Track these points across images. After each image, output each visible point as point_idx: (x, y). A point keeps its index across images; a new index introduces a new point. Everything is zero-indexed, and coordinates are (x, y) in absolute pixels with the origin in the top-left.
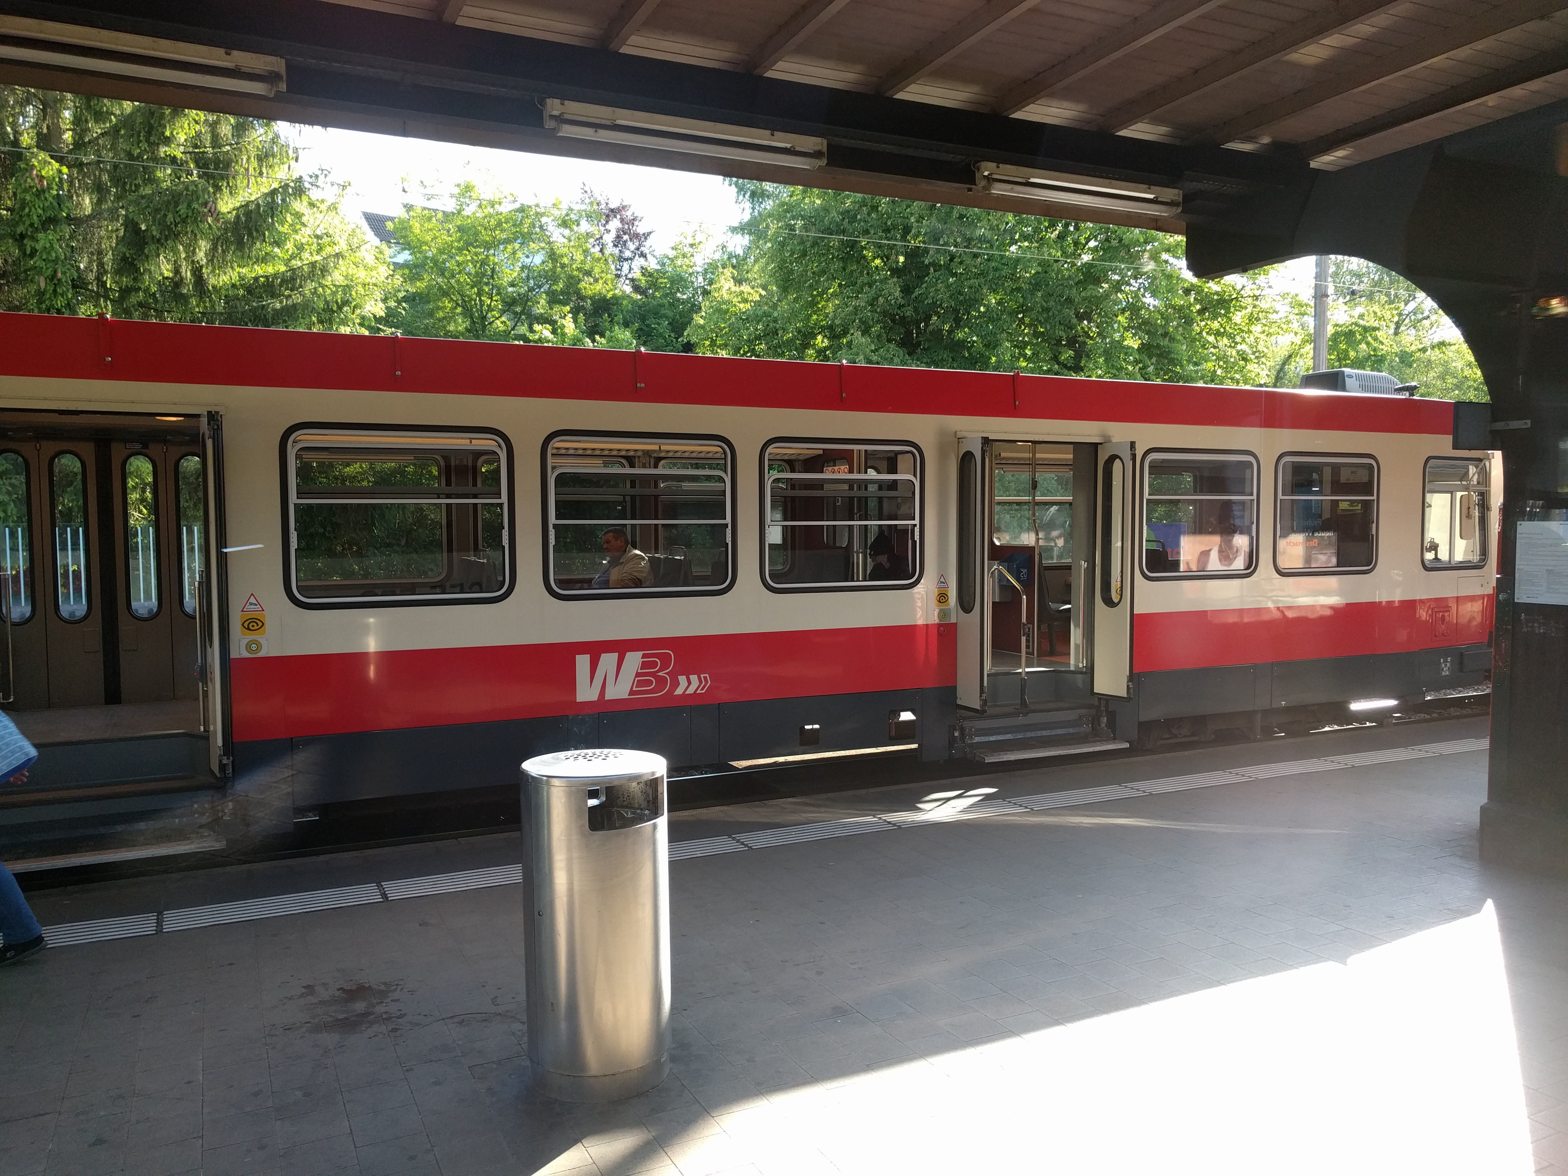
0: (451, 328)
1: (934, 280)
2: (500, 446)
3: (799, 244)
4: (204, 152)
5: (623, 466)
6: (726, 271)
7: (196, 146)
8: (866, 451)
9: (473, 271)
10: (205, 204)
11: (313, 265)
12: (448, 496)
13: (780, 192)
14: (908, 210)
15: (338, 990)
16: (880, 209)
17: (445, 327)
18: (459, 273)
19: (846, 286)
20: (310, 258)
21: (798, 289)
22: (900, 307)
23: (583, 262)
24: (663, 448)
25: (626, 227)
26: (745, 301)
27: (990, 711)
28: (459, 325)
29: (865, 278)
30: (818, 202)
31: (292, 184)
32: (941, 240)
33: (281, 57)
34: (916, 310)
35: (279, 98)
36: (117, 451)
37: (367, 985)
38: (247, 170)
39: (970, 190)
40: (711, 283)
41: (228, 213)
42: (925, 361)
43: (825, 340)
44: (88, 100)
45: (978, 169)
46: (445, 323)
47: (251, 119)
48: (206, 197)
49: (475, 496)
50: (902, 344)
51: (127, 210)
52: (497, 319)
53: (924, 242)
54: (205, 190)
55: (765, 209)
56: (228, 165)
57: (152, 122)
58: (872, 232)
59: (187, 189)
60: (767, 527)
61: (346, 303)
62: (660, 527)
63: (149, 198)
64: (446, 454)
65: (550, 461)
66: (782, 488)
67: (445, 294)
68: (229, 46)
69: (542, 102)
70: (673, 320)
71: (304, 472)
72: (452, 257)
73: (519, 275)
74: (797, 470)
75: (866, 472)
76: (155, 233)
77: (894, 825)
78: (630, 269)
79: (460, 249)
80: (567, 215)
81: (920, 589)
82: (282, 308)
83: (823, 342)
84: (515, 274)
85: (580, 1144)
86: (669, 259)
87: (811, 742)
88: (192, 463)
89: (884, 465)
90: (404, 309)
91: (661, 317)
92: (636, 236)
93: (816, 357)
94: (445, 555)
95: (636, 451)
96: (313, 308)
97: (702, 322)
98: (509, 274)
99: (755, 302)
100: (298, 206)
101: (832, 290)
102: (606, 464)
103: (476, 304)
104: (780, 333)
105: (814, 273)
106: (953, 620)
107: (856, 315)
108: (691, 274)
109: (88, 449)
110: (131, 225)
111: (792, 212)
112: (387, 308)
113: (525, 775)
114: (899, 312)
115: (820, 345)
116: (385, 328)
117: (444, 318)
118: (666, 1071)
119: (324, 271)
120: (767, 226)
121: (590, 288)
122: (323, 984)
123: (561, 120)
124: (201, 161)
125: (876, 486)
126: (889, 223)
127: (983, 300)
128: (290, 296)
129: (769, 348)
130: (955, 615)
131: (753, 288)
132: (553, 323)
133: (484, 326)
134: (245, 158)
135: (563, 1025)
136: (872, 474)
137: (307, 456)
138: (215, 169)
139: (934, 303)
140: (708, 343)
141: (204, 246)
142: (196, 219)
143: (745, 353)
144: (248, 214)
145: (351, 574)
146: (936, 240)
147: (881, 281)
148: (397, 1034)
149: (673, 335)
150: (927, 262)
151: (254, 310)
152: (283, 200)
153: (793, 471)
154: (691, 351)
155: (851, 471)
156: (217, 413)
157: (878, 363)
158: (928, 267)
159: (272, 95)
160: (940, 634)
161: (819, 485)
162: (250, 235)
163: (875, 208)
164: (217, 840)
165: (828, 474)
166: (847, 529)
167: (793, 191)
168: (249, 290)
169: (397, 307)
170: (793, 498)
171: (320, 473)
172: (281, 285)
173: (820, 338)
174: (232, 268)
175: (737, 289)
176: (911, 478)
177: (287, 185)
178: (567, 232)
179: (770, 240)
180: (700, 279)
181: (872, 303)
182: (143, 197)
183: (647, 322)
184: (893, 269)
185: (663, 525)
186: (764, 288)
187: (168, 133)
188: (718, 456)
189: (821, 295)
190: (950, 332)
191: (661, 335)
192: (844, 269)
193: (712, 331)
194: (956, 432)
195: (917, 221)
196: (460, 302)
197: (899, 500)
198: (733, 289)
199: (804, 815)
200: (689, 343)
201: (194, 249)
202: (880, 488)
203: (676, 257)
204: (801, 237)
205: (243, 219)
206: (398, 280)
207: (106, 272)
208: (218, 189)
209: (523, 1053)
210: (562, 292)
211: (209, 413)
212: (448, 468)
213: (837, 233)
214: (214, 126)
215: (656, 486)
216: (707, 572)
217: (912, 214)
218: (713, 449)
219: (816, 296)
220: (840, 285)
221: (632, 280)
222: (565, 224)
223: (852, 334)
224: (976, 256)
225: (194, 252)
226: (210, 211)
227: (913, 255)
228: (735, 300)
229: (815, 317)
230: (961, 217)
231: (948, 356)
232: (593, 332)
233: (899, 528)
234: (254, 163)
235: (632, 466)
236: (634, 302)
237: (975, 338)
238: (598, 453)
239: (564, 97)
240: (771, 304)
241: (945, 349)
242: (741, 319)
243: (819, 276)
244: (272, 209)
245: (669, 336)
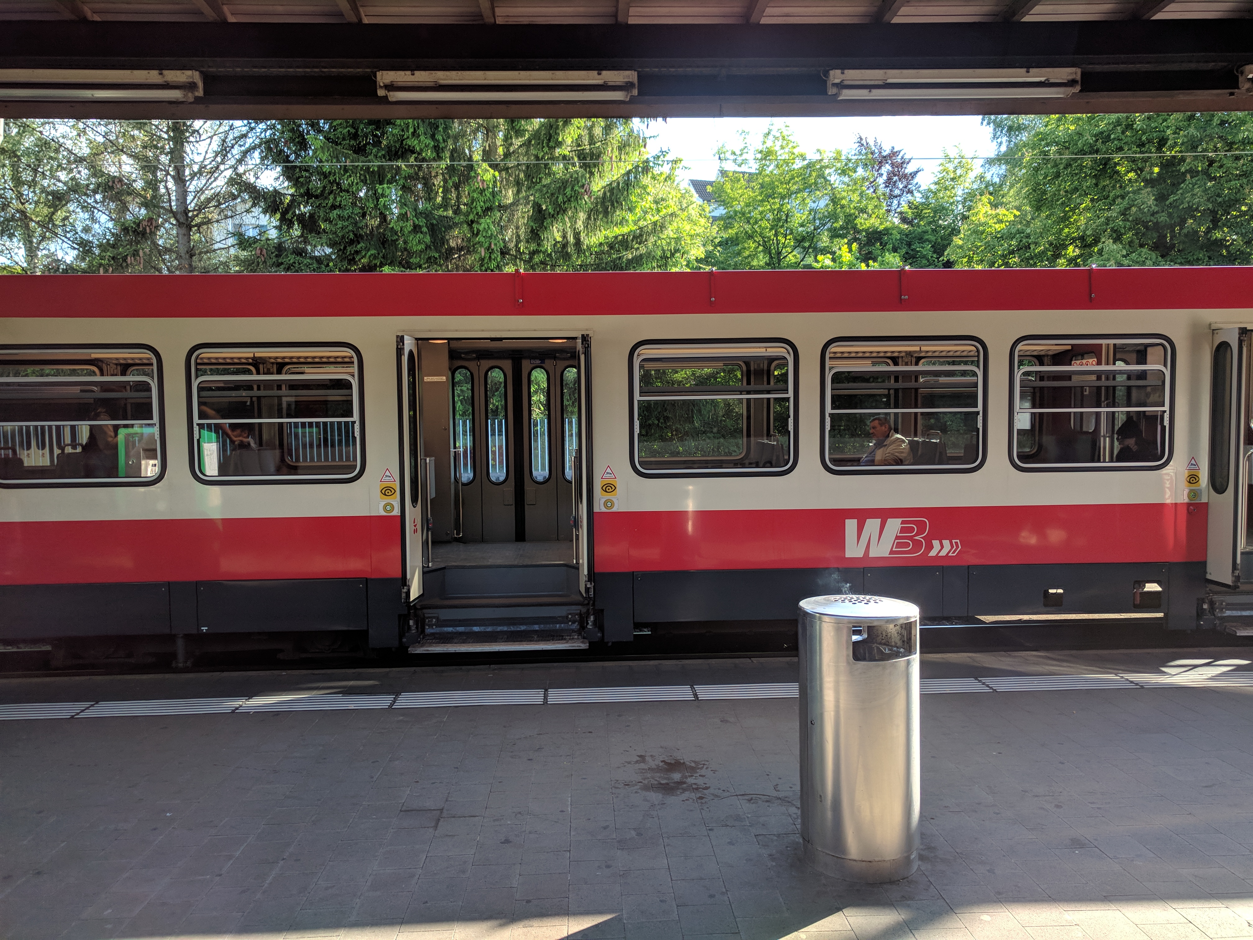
0: (755, 263)
1: (1191, 186)
2: (789, 353)
3: (1052, 167)
4: (583, 149)
5: (888, 364)
6: (983, 197)
7: (579, 145)
8: (1115, 345)
9: (771, 217)
10: (583, 186)
11: (655, 223)
12: (748, 393)
13: (1036, 123)
14: (1164, 124)
15: (662, 761)
16: (1135, 126)
17: (749, 263)
18: (761, 220)
19: (1099, 200)
20: (652, 218)
21: (1051, 207)
22: (1153, 214)
23: (860, 202)
24: (923, 349)
25: (896, 169)
26: (1000, 222)
27: (1243, 587)
28: (760, 261)
29: (1118, 192)
30: (1072, 128)
31: (641, 165)
32: (1200, 147)
33: (635, 71)
34: (1170, 215)
35: (632, 101)
36: (526, 364)
37: (682, 761)
38: (611, 158)
39: (1232, 94)
40: (969, 209)
41: (599, 191)
42: (1179, 261)
43: (1077, 250)
44: (513, 122)
45: (1242, 73)
46: (750, 259)
47: (615, 120)
48: (584, 181)
49: (768, 392)
50: (1155, 247)
51: (535, 196)
52: (790, 253)
53: (1181, 152)
54: (583, 176)
55: (1021, 140)
56: (598, 156)
57: (551, 132)
58: (1126, 148)
59: (571, 177)
60: (1015, 414)
61: (677, 251)
62: (919, 415)
63: (547, 186)
64: (747, 361)
65: (828, 363)
66: (1031, 380)
67: (750, 237)
68: (602, 71)
69: (826, 74)
70: (935, 243)
71: (645, 377)
72: (755, 208)
73: (807, 217)
74: (1045, 363)
75: (1114, 364)
76: (550, 211)
77: (1137, 684)
78: (899, 204)
79: (762, 201)
80: (846, 165)
81: (1169, 470)
82: (633, 258)
83: (1074, 251)
84: (804, 217)
85: (841, 912)
86: (933, 192)
87: (1055, 604)
88: (571, 374)
89: (1134, 356)
90: (719, 251)
91: (925, 242)
92: (905, 176)
93: (1067, 265)
94: (745, 439)
95: (899, 352)
96: (654, 256)
97: (960, 243)
98: (799, 217)
99: (1010, 222)
100: (646, 180)
101: (1084, 205)
102: (874, 364)
103: (773, 243)
104: (1032, 247)
105: (1066, 192)
106: (1204, 500)
107: (1108, 224)
108: (951, 204)
109: (507, 364)
110: (537, 207)
111: (1046, 139)
112: (706, 251)
113: (801, 609)
114: (1152, 218)
115: (1071, 254)
116: (704, 267)
117: (749, 256)
118: (915, 867)
119: (663, 227)
120: (1023, 155)
121: (864, 223)
122: (651, 756)
123: (841, 86)
124: (582, 155)
125: (1125, 376)
126: (1144, 138)
127: (1244, 199)
128: (638, 248)
129: (1022, 260)
130: (1206, 494)
131: (1008, 210)
132: (833, 253)
133: (780, 260)
134: (610, 149)
135: (829, 814)
136: (1120, 366)
137: (648, 365)
138: (591, 160)
139: (1190, 207)
140: (965, 260)
141: (582, 216)
142: (577, 197)
143: (999, 266)
144: (612, 190)
145: (678, 454)
146: (1194, 148)
147: (1134, 192)
148: (703, 801)
149: (935, 256)
150: (1183, 170)
151: (614, 261)
152: (635, 178)
153: (1042, 364)
154: (950, 267)
155: (1099, 363)
156: (588, 335)
157: (1129, 266)
158: (1184, 174)
159: (628, 99)
160: (1189, 513)
161: (1068, 376)
162: (613, 205)
163: (1129, 127)
164: (582, 642)
165: (1076, 366)
166: (1094, 416)
167: (1048, 122)
168: (611, 246)
169: (713, 250)
170: (1042, 389)
171: (656, 378)
172: (632, 241)
173: (1071, 248)
174: (600, 230)
175: (994, 212)
176: (1161, 368)
177: (638, 166)
178: (846, 179)
179: (1025, 167)
180: (960, 207)
181: (1124, 213)
182: (544, 186)
183: (913, 247)
184: (1147, 180)
185: (922, 414)
186: (1018, 208)
187: (560, 139)
188: (972, 354)
189: (1073, 210)
190: (1209, 230)
191: (924, 257)
192: (1096, 185)
193: (970, 249)
194: (1210, 324)
195: (1175, 133)
196: (761, 243)
197: (1149, 389)
198: (990, 212)
199: (1047, 667)
200: (948, 261)
201: (576, 219)
202: (1129, 378)
203: (939, 191)
204: (1055, 161)
205: (608, 194)
206: (715, 229)
207: (521, 241)
208: (592, 174)
209: (797, 832)
210: (842, 228)
211: (583, 335)
212: (749, 372)
213: (1090, 153)
214: (590, 129)
215: (916, 380)
216: (960, 453)
217: (1168, 127)
218: (968, 348)
219: (1068, 211)
220: (1092, 200)
221: (901, 213)
222: (843, 172)
223: (1104, 242)
224: (1237, 158)
225: (575, 222)
226: (585, 191)
227: (1169, 165)
228: (991, 222)
229: (1066, 230)
230: (1222, 123)
231: (1204, 255)
232: (867, 258)
233: (1147, 414)
234: (616, 153)
235: (896, 364)
236: (901, 232)
237: (1234, 237)
238: (867, 355)
239: (844, 67)
240: (1024, 222)
241: (1202, 249)
242: (996, 237)
243: (1072, 194)
244: (627, 185)
245: (932, 257)
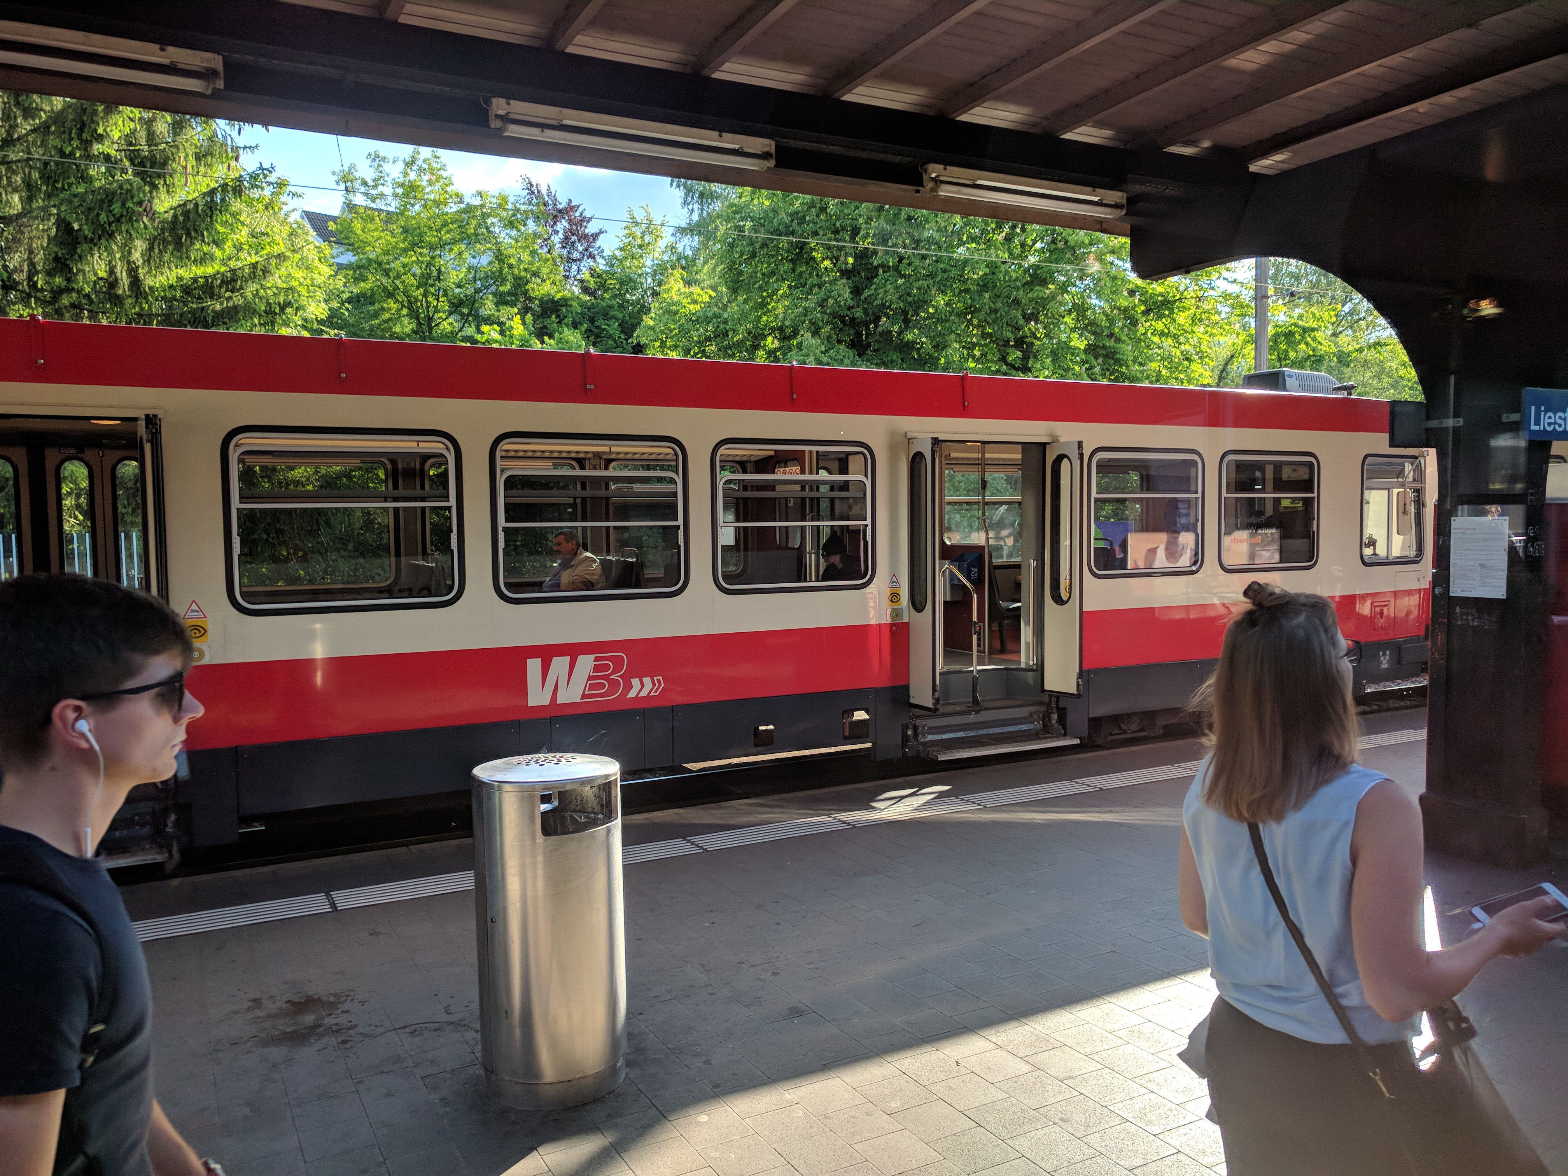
0: (397, 329)
1: (883, 281)
2: (448, 449)
3: (748, 245)
4: (139, 150)
5: (573, 468)
6: (675, 272)
7: (131, 144)
8: (817, 452)
9: (418, 271)
10: (140, 203)
11: (254, 266)
12: (396, 500)
13: (728, 193)
14: (857, 211)
15: (287, 1002)
16: (829, 210)
17: (391, 328)
18: (405, 274)
19: (796, 287)
20: (248, 258)
21: (748, 291)
22: (850, 308)
23: (531, 263)
24: (614, 449)
25: (574, 227)
26: (695, 302)
27: (942, 710)
28: (406, 326)
29: (814, 280)
30: (767, 203)
31: (230, 184)
32: (890, 241)
33: (219, 54)
34: (865, 311)
35: (216, 95)
36: (51, 456)
37: (316, 997)
38: (185, 168)
39: (917, 191)
40: (660, 284)
41: (166, 212)
42: (875, 362)
43: (776, 341)
44: (17, 96)
45: (926, 171)
46: (391, 324)
47: (188, 117)
48: (141, 195)
49: (423, 499)
50: (852, 345)
51: (59, 210)
52: (444, 320)
53: (873, 244)
54: (139, 189)
55: (714, 210)
56: (164, 164)
57: (85, 118)
58: (821, 233)
59: (121, 187)
60: (719, 528)
61: (288, 304)
62: (611, 530)
63: (82, 197)
64: (393, 458)
65: (499, 463)
66: (734, 490)
67: (391, 295)
68: (163, 42)
69: (488, 102)
70: (623, 321)
71: (247, 476)
72: (396, 258)
73: (466, 276)
74: (748, 470)
75: (817, 473)
76: (86, 232)
77: (849, 824)
78: (579, 270)
79: (405, 250)
80: (514, 215)
81: (872, 588)
82: (223, 310)
83: (773, 343)
84: (462, 275)
85: (535, 1152)
86: (618, 260)
87: (764, 742)
88: (130, 468)
89: (836, 464)
90: (347, 309)
91: (610, 318)
92: (585, 237)
93: (766, 358)
94: (393, 559)
95: (586, 452)
96: (255, 310)
97: (651, 323)
98: (454, 275)
99: (704, 303)
100: (237, 205)
101: (782, 291)
102: (556, 466)
103: (422, 305)
104: (730, 334)
105: (763, 274)
106: (905, 620)
107: (806, 315)
108: (640, 276)
109: (20, 455)
110: (64, 225)
111: (741, 212)
112: (330, 309)
113: (474, 779)
114: (849, 313)
115: (770, 346)
116: (327, 330)
117: (390, 319)
118: (622, 1076)
119: (266, 271)
120: (717, 228)
121: (537, 288)
122: (270, 997)
123: (507, 119)
124: (134, 157)
125: (828, 487)
126: (838, 224)
127: (931, 301)
128: (231, 298)
129: (719, 350)
130: (908, 615)
131: (702, 289)
132: (501, 324)
133: (431, 329)
134: (182, 155)
135: (518, 1032)
136: (823, 475)
137: (249, 460)
138: (152, 167)
139: (883, 305)
140: (658, 344)
141: (140, 246)
142: (131, 219)
143: (696, 354)
144: (186, 214)
145: (298, 580)
146: (885, 242)
147: (831, 283)
148: (348, 1046)
149: (623, 336)
150: (875, 263)
151: (193, 312)
152: (223, 200)
153: (745, 471)
154: (641, 352)
155: (803, 472)
156: (155, 416)
157: (828, 364)
158: (876, 268)
159: (209, 92)
160: (892, 634)
161: (770, 486)
162: (188, 234)
163: (823, 209)
164: (161, 853)
165: (780, 475)
166: (799, 530)
167: (742, 193)
168: (187, 290)
169: (340, 308)
170: (746, 500)
171: (262, 477)
172: (220, 287)
173: (770, 339)
174: (169, 268)
175: (687, 290)
176: (863, 478)
177: (227, 185)
178: (514, 233)
179: (719, 241)
180: (650, 280)
181: (822, 304)
182: (75, 196)
183: (597, 324)
184: (842, 270)
185: (614, 527)
186: (714, 289)
187: (100, 131)
188: (669, 457)
189: (770, 296)
190: (901, 331)
191: (610, 337)
192: (794, 270)
193: (662, 332)
194: (906, 433)
195: (866, 223)
196: (405, 304)
197: (851, 501)
198: (683, 290)
199: (759, 816)
200: (638, 344)
201: (130, 248)
202: (832, 489)
203: (626, 258)
204: (751, 238)
205: (181, 218)
206: (340, 281)
207: (37, 272)
208: (154, 187)
209: (477, 1062)
210: (509, 293)
211: (147, 416)
212: (395, 471)
213: (787, 235)
214: (149, 123)
215: (607, 487)
216: (659, 573)
217: (860, 216)
218: (664, 450)
219: (766, 297)
220: (790, 287)
221: (582, 281)
222: (511, 224)
223: (802, 335)
224: (924, 257)
225: (130, 253)
226: (145, 210)
227: (863, 256)
228: (685, 301)
229: (765, 318)
230: (909, 218)
231: (897, 357)
232: (542, 333)
233: (851, 528)
234: (192, 162)
235: (582, 467)
236: (582, 304)
237: (924, 340)
238: (547, 455)
239: (509, 96)
240: (721, 305)
241: (895, 350)
242: (691, 320)
243: (769, 278)
244: (211, 208)
245: (619, 338)
